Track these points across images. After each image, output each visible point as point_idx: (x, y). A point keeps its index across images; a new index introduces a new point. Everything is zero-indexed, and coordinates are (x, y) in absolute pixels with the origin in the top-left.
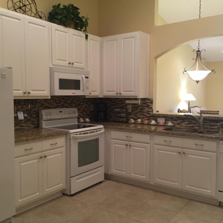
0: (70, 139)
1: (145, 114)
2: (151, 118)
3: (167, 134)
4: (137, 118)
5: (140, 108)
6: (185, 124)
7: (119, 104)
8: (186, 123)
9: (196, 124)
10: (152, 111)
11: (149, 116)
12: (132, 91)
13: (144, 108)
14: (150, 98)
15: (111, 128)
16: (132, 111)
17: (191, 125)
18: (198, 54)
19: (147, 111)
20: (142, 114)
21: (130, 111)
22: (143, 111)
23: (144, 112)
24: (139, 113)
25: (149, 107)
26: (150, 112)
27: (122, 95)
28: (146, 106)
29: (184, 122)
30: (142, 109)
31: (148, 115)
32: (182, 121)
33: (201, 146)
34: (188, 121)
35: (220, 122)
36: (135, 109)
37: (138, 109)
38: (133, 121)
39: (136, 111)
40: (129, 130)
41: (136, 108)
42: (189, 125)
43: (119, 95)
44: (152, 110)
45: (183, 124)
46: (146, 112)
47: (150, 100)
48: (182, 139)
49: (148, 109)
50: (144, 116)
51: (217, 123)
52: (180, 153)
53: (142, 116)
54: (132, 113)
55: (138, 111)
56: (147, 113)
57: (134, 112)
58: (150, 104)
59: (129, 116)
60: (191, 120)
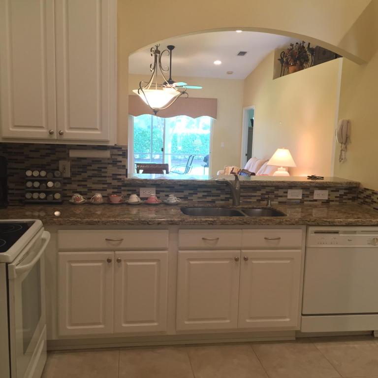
1: (109, 180)
2: (123, 188)
4: (86, 190)
5: (95, 167)
8: (200, 195)
10: (125, 173)
11: (120, 184)
12: (96, 129)
13: (106, 168)
14: (121, 144)
16: (74, 174)
17: (209, 199)
19: (113, 174)
20: (99, 181)
21: (68, 174)
22: (103, 175)
23: (105, 177)
24: (93, 178)
25: (119, 164)
26: (120, 175)
28: (109, 164)
30: (99, 169)
31: (115, 183)
36: (81, 170)
37: (90, 170)
39: (85, 175)
41: (84, 166)
44: (125, 171)
46: (109, 177)
47: (119, 148)
49: (116, 168)
50: (106, 186)
53: (101, 186)
54: (73, 179)
55: (89, 173)
56: (113, 179)
57: (79, 178)
58: (120, 158)
59: (66, 188)
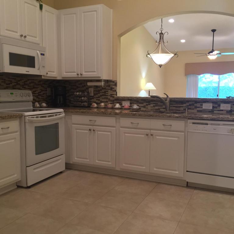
0: (25, 122)
1: (109, 97)
2: (115, 101)
3: (134, 115)
4: (99, 102)
5: (103, 91)
6: (151, 107)
7: (79, 87)
8: (152, 105)
9: (162, 106)
10: (116, 94)
11: (114, 99)
12: (95, 72)
13: (108, 91)
14: (114, 80)
15: (72, 112)
16: (95, 94)
17: (157, 108)
18: (160, 36)
19: (111, 94)
20: (105, 97)
21: (92, 95)
22: (106, 95)
23: (107, 96)
24: (102, 96)
25: (113, 89)
26: (114, 95)
27: (83, 76)
28: (109, 89)
29: (150, 105)
30: (105, 92)
31: (111, 99)
32: (147, 104)
33: (170, 126)
34: (154, 104)
35: (185, 103)
36: (97, 92)
37: (101, 92)
38: (96, 105)
39: (99, 95)
40: (92, 113)
41: (99, 91)
42: (155, 107)
43: (80, 76)
44: (116, 93)
45: (149, 107)
46: (109, 96)
47: (113, 82)
48: (150, 120)
49: (112, 91)
50: (107, 100)
51: (183, 105)
52: (147, 135)
53: (105, 100)
54: (94, 97)
55: (101, 94)
56: (111, 97)
57: (97, 96)
58: (114, 87)
59: (91, 101)
60: (157, 103)
